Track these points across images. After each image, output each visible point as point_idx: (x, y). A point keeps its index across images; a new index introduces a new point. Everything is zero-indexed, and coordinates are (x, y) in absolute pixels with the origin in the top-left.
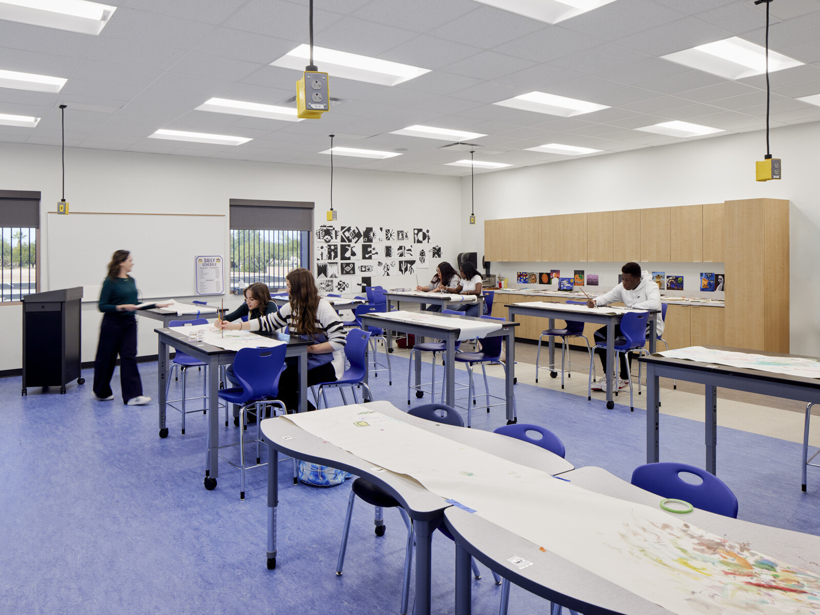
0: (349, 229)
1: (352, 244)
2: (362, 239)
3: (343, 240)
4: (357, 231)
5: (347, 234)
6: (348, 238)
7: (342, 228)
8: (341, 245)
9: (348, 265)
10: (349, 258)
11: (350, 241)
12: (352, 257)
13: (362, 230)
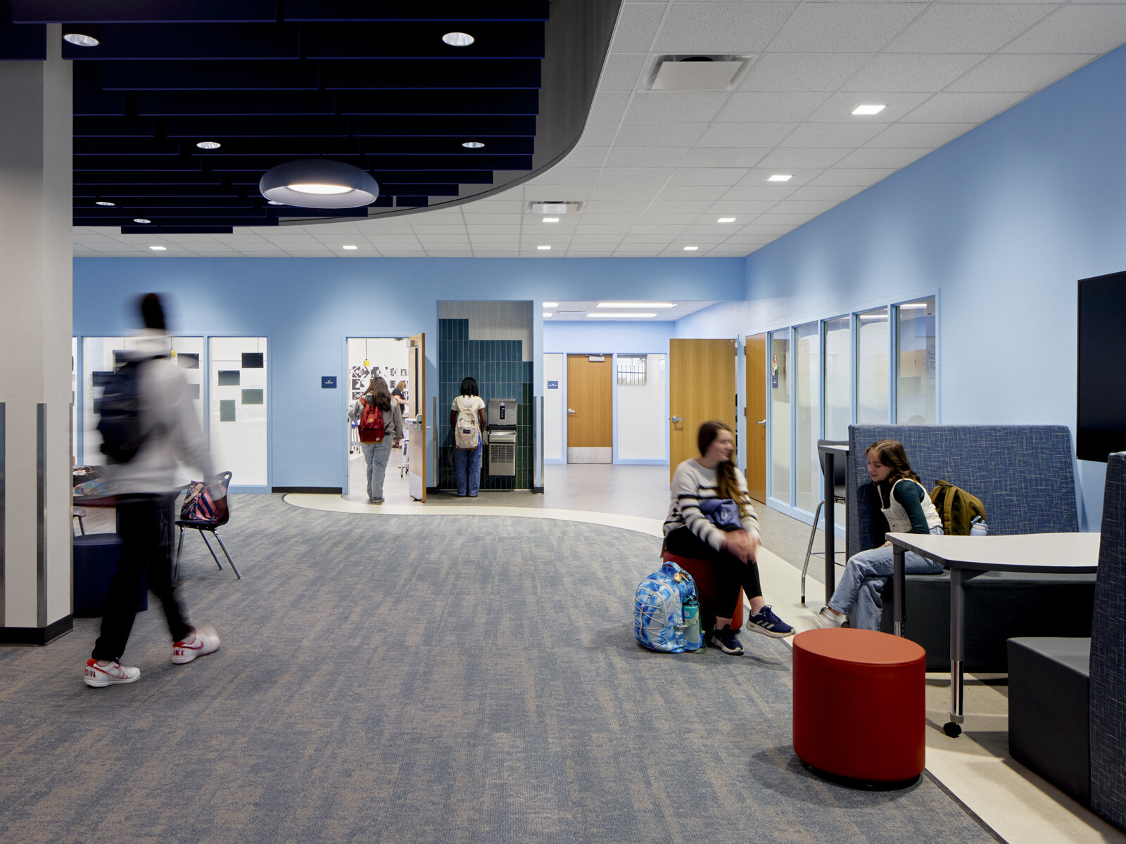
0: (359, 368)
1: (361, 379)
2: (370, 375)
3: (354, 376)
4: (365, 370)
5: (357, 372)
6: (358, 375)
7: (354, 368)
8: (353, 380)
9: (358, 393)
10: (359, 389)
11: (360, 376)
12: (361, 388)
13: (370, 369)
